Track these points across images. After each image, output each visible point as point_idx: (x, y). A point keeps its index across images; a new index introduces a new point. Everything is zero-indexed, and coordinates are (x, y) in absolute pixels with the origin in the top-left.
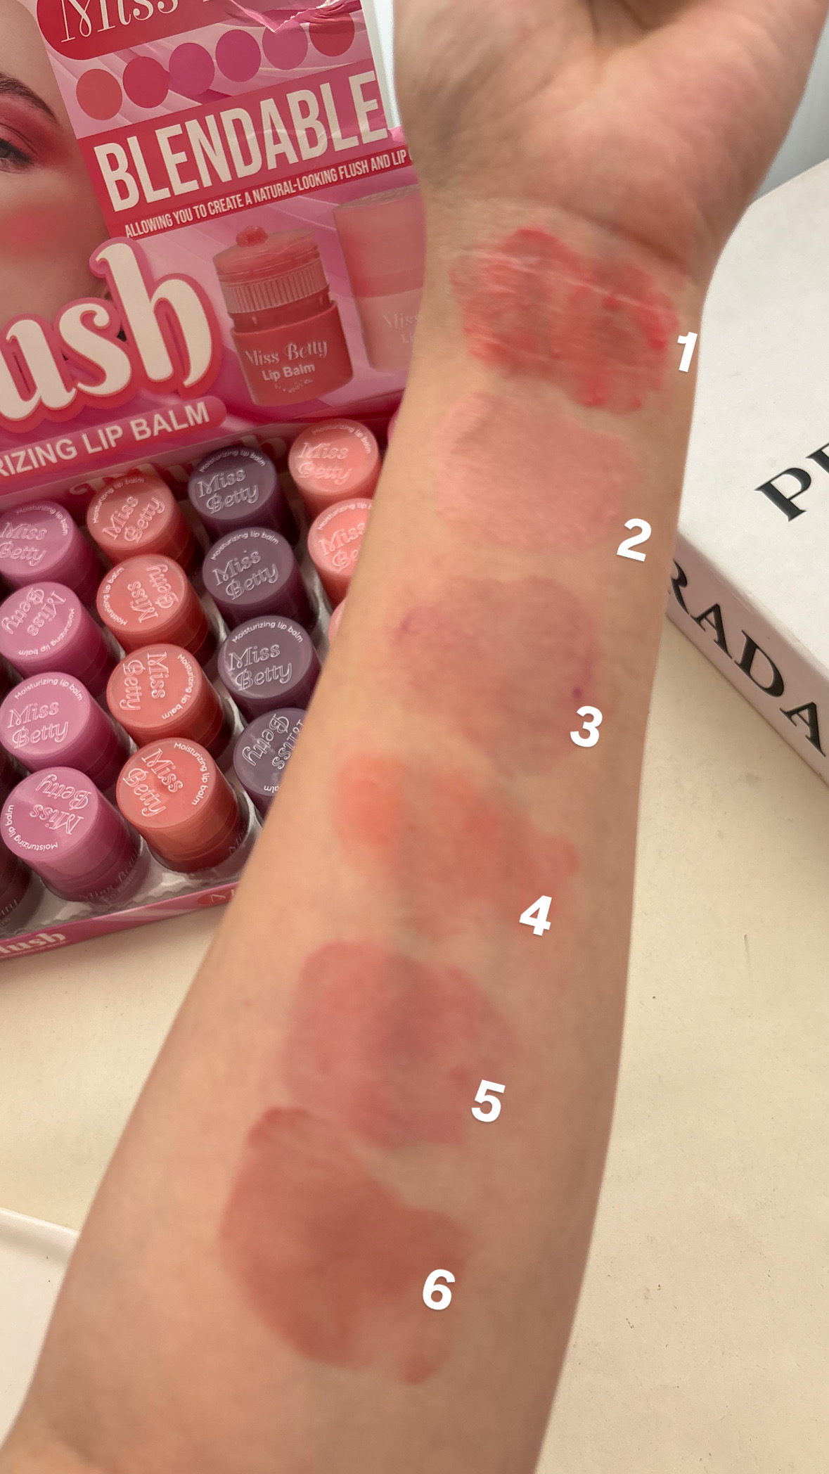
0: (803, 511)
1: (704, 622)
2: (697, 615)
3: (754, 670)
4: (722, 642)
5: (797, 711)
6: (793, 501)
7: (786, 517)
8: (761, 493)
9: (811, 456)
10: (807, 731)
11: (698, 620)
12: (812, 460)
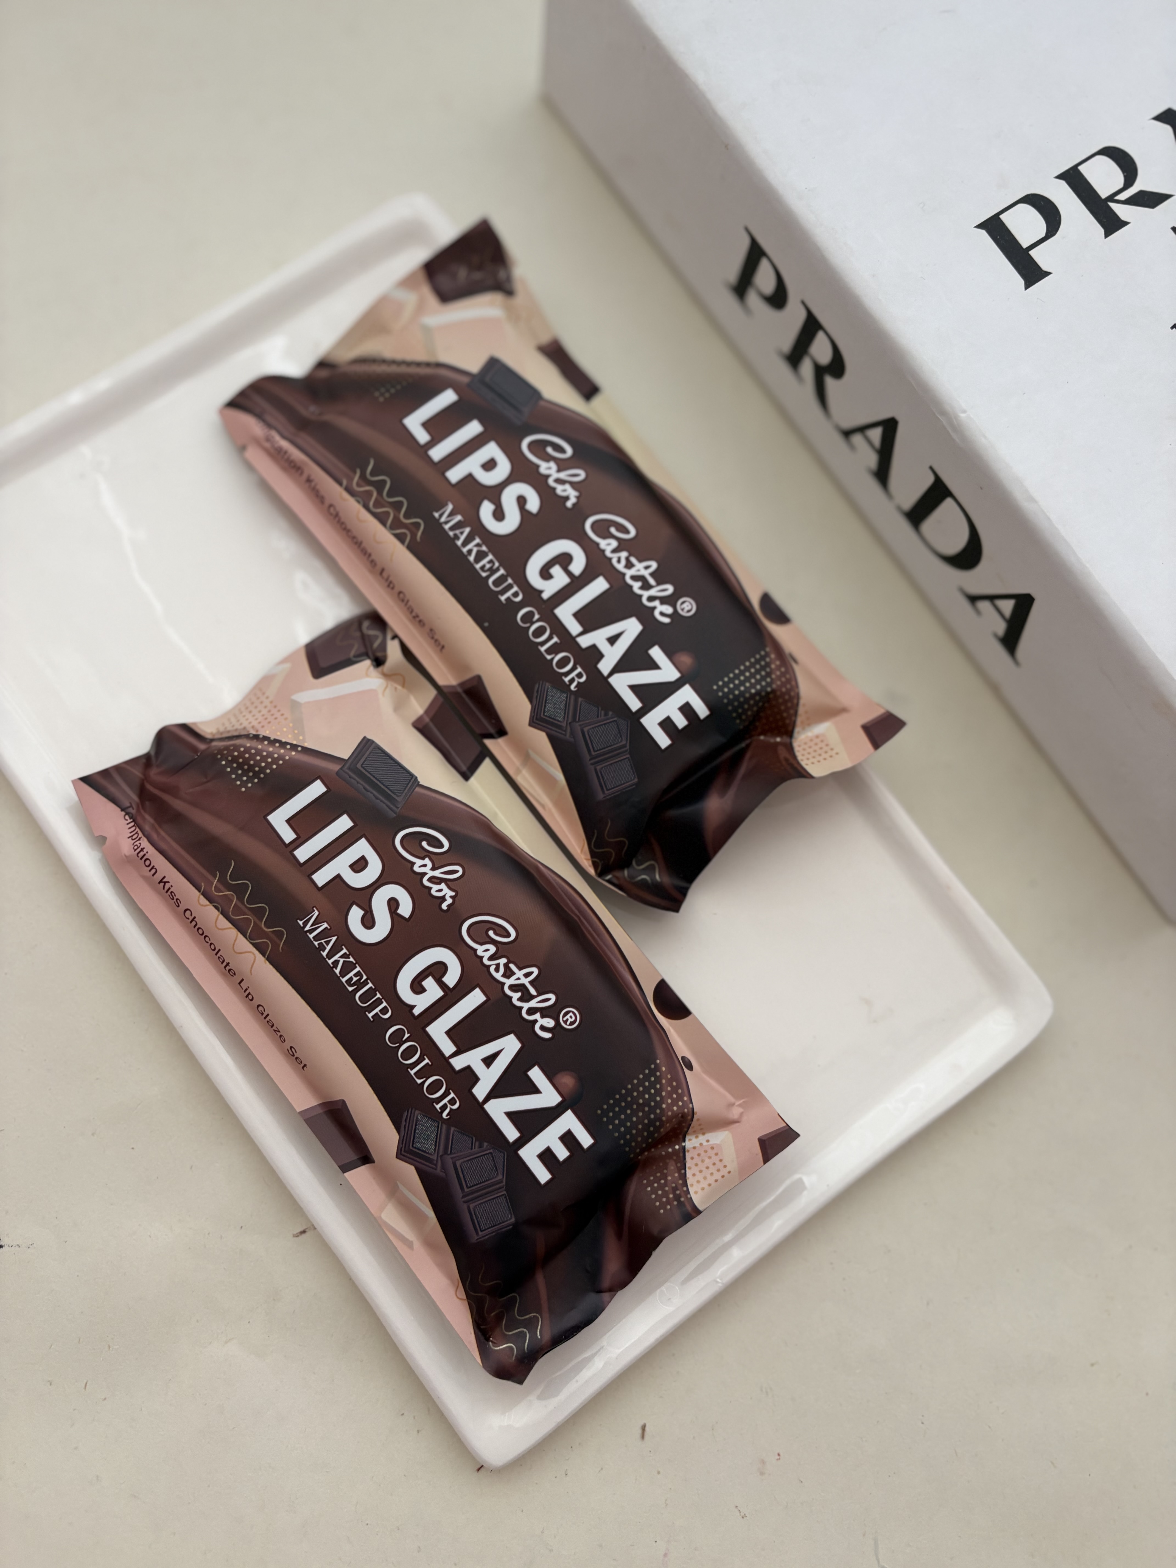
0: (1048, 274)
1: (857, 439)
2: (848, 423)
3: (929, 525)
4: (882, 474)
5: (992, 598)
6: (1032, 253)
7: (1021, 282)
8: (983, 233)
9: (1060, 177)
10: (1001, 627)
11: (847, 434)
12: (1063, 184)
